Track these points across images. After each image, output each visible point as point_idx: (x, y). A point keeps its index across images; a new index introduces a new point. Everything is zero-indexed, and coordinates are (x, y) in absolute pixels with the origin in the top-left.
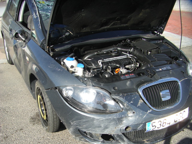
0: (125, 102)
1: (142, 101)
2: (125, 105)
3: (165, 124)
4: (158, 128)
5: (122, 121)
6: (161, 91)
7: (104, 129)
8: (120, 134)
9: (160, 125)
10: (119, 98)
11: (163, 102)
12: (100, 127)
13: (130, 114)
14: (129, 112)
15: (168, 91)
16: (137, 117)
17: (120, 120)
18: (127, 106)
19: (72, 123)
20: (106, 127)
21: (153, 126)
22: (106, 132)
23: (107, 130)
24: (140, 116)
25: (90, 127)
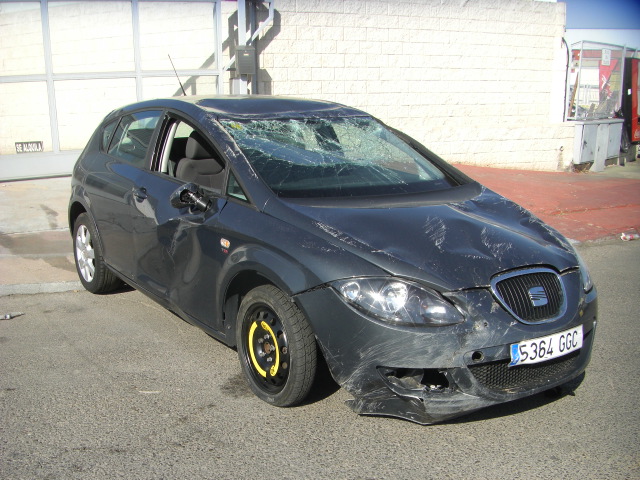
0: (469, 302)
1: (498, 305)
2: (469, 308)
3: (542, 351)
4: (531, 359)
5: (465, 341)
6: (529, 288)
7: (433, 357)
8: (464, 366)
9: (535, 351)
10: (457, 296)
11: (535, 308)
12: (426, 352)
13: (479, 327)
14: (477, 323)
15: (541, 289)
16: (493, 332)
17: (461, 339)
18: (473, 312)
19: (362, 356)
20: (437, 353)
21: (523, 354)
22: (437, 364)
23: (439, 358)
24: (497, 331)
25: (405, 356)
